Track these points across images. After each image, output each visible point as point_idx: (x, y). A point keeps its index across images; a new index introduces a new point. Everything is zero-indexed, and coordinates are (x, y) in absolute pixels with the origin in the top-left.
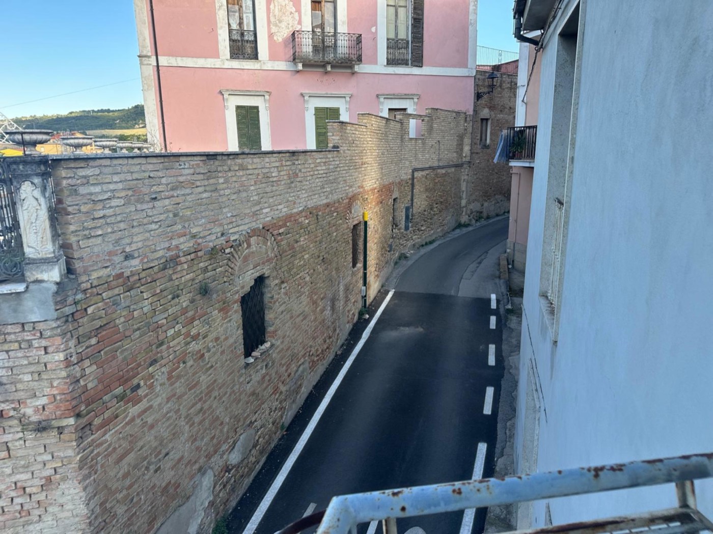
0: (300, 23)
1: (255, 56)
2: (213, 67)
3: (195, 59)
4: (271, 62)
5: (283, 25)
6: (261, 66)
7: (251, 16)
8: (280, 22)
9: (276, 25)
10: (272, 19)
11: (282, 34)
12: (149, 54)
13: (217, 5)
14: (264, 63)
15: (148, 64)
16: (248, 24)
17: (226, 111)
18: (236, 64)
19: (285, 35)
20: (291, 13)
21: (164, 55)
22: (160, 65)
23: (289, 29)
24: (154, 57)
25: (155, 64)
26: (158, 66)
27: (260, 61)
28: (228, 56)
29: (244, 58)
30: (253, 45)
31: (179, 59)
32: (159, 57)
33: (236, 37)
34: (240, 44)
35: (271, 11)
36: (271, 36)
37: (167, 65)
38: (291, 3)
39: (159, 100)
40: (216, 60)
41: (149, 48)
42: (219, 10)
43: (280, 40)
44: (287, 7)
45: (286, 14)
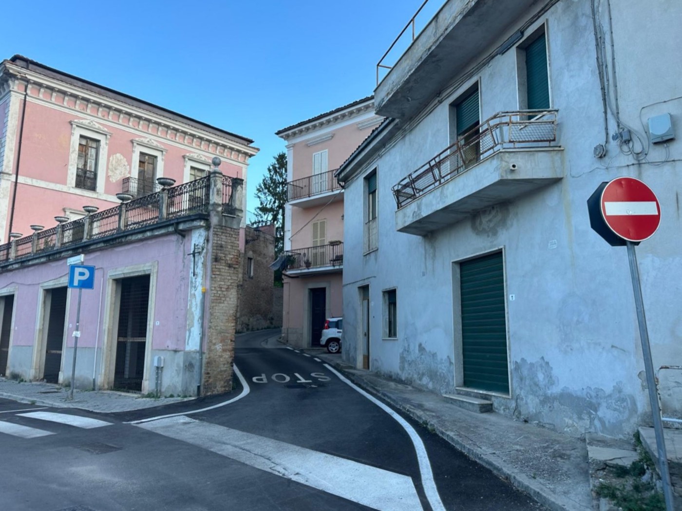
0: (130, 172)
1: (93, 188)
2: (60, 190)
3: (47, 183)
4: (105, 195)
5: (118, 172)
6: (98, 196)
7: (93, 162)
8: (116, 169)
9: (112, 171)
10: (110, 167)
11: (117, 177)
12: (11, 173)
13: (71, 150)
14: (100, 195)
15: (7, 180)
16: (90, 167)
18: (79, 191)
19: (118, 179)
20: (124, 165)
21: (23, 176)
22: (18, 181)
23: (121, 175)
24: (14, 176)
25: (14, 180)
26: (16, 183)
27: (98, 193)
28: (74, 184)
29: (85, 188)
30: (92, 181)
31: (34, 180)
32: (19, 177)
33: (80, 174)
34: (82, 179)
35: (110, 161)
36: (108, 177)
37: (24, 183)
38: (125, 159)
39: (11, 207)
40: (63, 186)
41: (12, 168)
42: (72, 153)
43: (114, 181)
44: (122, 161)
45: (121, 165)
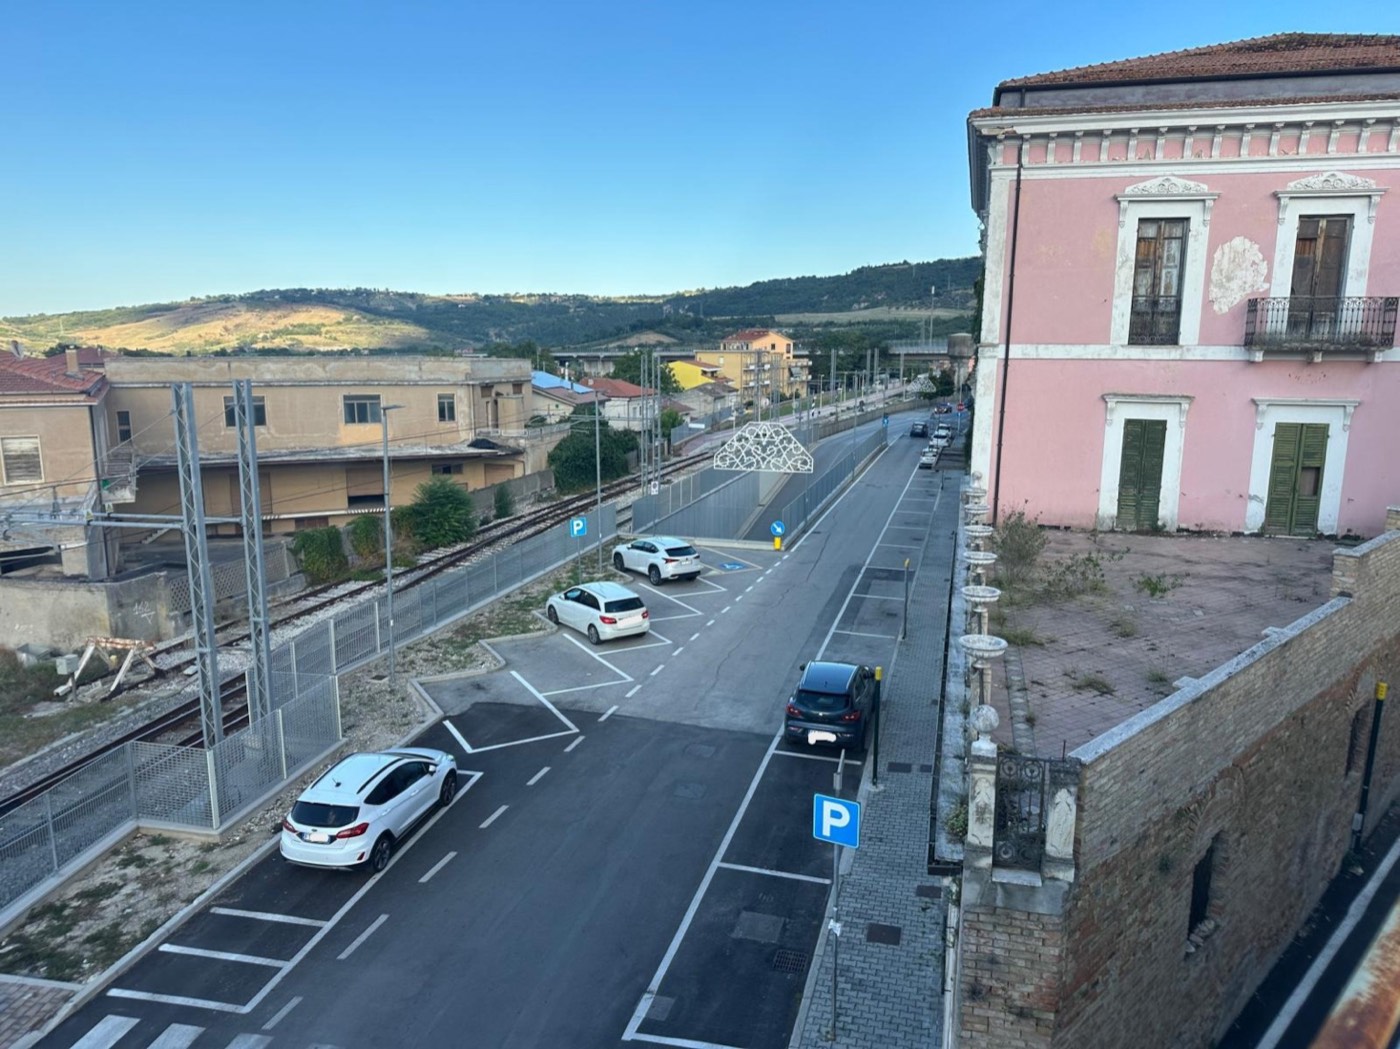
0: (1268, 279)
1: (1172, 339)
2: (1096, 357)
3: (1068, 347)
4: (1202, 348)
5: (1234, 285)
6: (1181, 355)
7: (1175, 272)
8: (1229, 279)
9: (1221, 286)
10: (1215, 276)
11: (1231, 299)
12: (996, 341)
13: (1119, 260)
14: (1188, 350)
15: (991, 357)
16: (1168, 287)
17: (1107, 428)
18: (1137, 352)
19: (1235, 303)
20: (1254, 263)
21: (1019, 343)
22: (1010, 356)
23: (1244, 290)
24: (1002, 348)
25: (1003, 356)
26: (1007, 359)
27: (1182, 347)
28: (1126, 341)
29: (1152, 343)
30: (1171, 320)
31: (1041, 347)
32: (1011, 346)
33: (1142, 308)
34: (1149, 318)
35: (1216, 262)
36: (1208, 303)
37: (1020, 357)
38: (1256, 246)
39: (999, 409)
40: (1103, 347)
41: (997, 333)
42: (1120, 268)
43: (1225, 309)
44: (1247, 255)
45: (1244, 266)
